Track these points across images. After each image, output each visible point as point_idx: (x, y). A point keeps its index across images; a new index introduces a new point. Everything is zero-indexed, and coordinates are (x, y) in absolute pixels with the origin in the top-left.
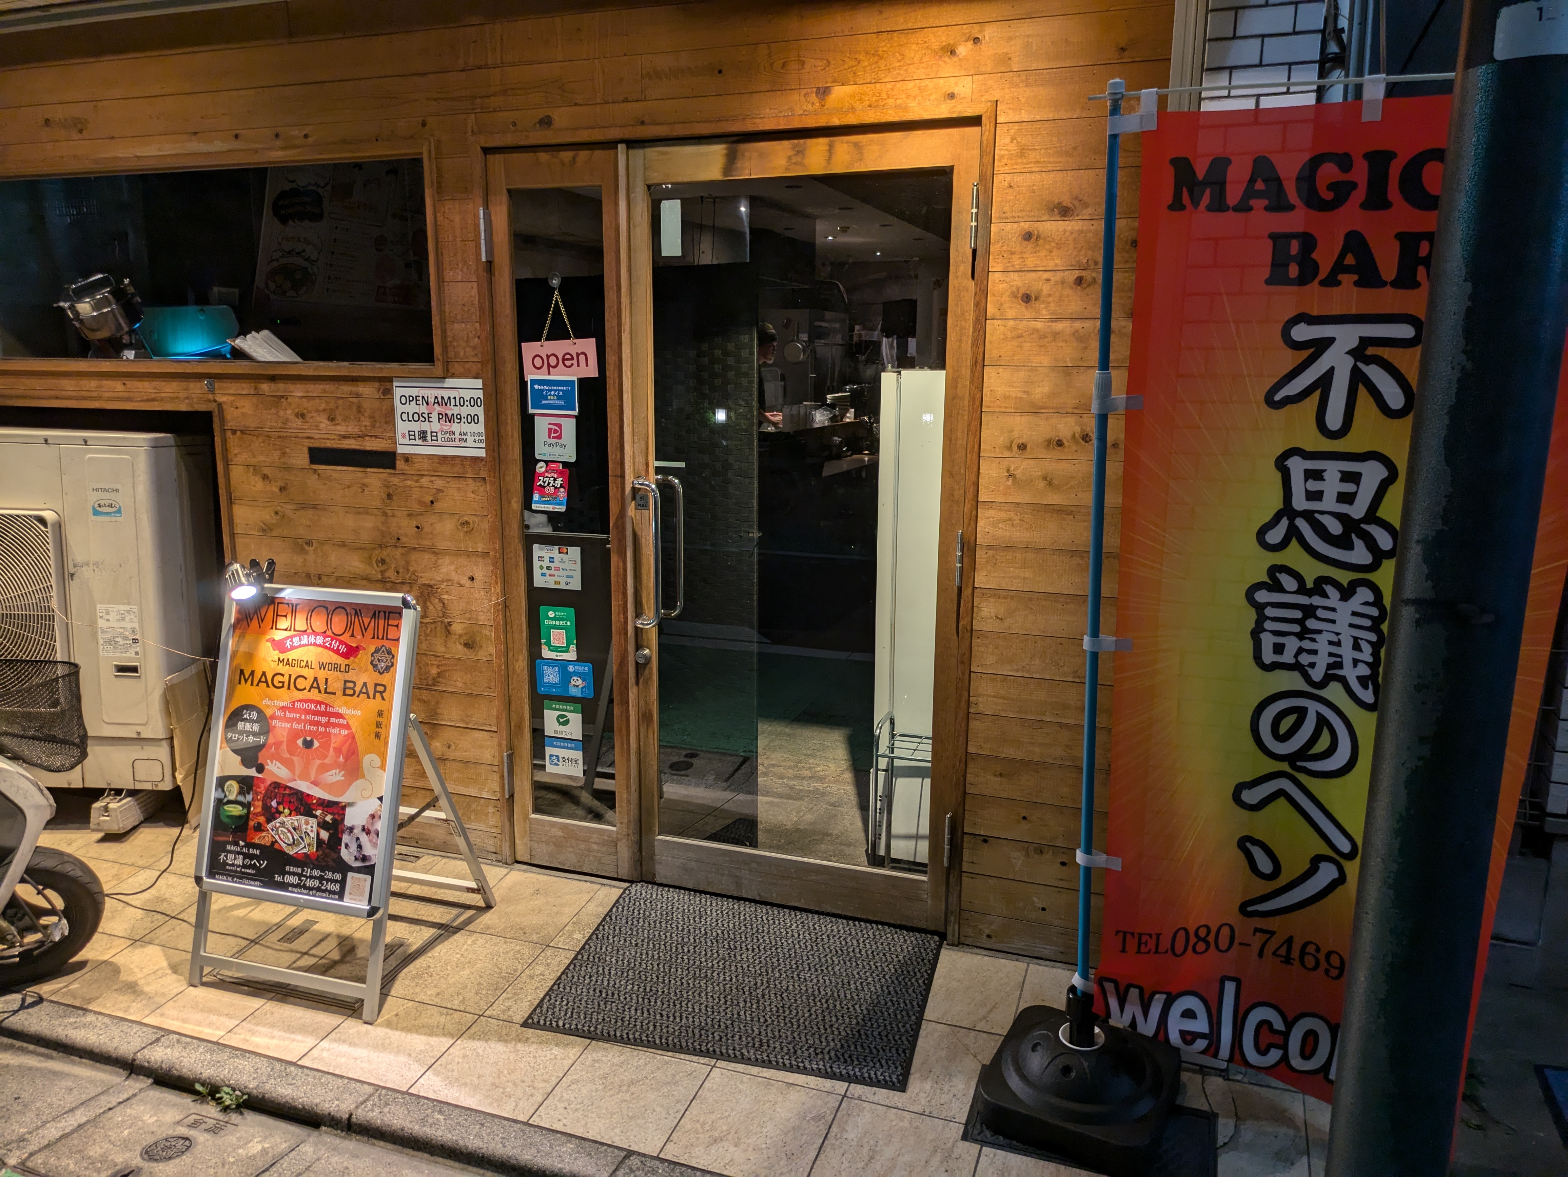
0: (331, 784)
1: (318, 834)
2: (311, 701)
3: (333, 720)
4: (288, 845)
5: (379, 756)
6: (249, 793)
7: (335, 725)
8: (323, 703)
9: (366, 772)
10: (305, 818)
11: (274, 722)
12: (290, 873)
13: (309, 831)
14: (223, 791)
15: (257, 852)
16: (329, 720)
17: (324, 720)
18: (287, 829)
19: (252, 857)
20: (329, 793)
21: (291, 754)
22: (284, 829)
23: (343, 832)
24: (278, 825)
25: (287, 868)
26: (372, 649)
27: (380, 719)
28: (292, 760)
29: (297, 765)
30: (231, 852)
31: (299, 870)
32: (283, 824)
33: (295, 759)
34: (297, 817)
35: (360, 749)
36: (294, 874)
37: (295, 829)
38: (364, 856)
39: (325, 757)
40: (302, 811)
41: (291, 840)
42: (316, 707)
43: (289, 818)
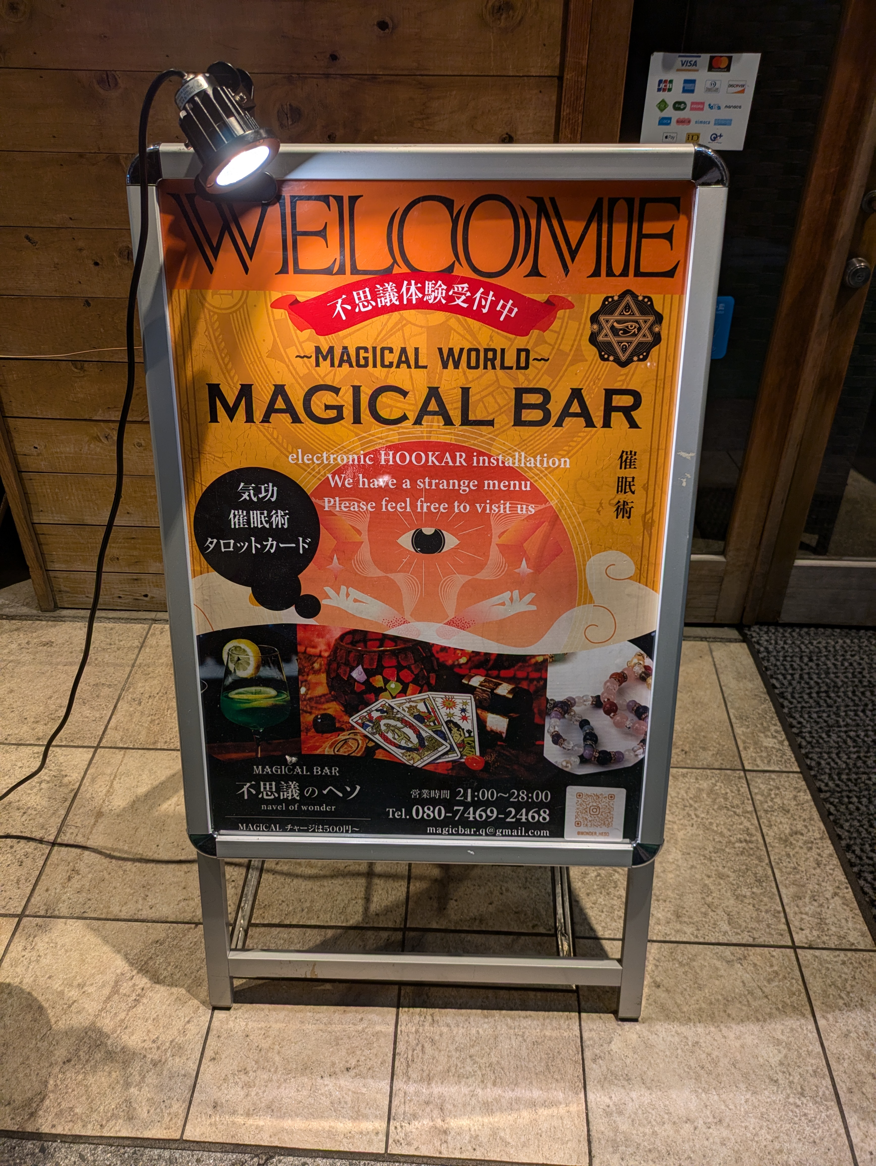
0: (501, 623)
1: (481, 723)
2: (427, 446)
3: (490, 484)
4: (409, 749)
5: (630, 554)
6: (288, 661)
7: (496, 496)
8: (461, 449)
9: (593, 590)
10: (442, 695)
11: (327, 504)
12: (424, 802)
13: (456, 719)
14: (219, 661)
15: (335, 771)
16: (480, 486)
17: (466, 486)
18: (402, 720)
19: (322, 781)
20: (498, 641)
21: (386, 570)
22: (392, 722)
23: (545, 713)
24: (375, 715)
25: (415, 793)
26: (595, 303)
27: (628, 473)
28: (393, 582)
29: (404, 591)
30: (268, 778)
31: (446, 794)
32: (388, 712)
33: (399, 578)
34: (424, 695)
35: (574, 542)
36: (433, 802)
37: (420, 718)
38: (604, 753)
39: (481, 566)
40: (433, 681)
41: (415, 740)
42: (440, 459)
43: (402, 700)
